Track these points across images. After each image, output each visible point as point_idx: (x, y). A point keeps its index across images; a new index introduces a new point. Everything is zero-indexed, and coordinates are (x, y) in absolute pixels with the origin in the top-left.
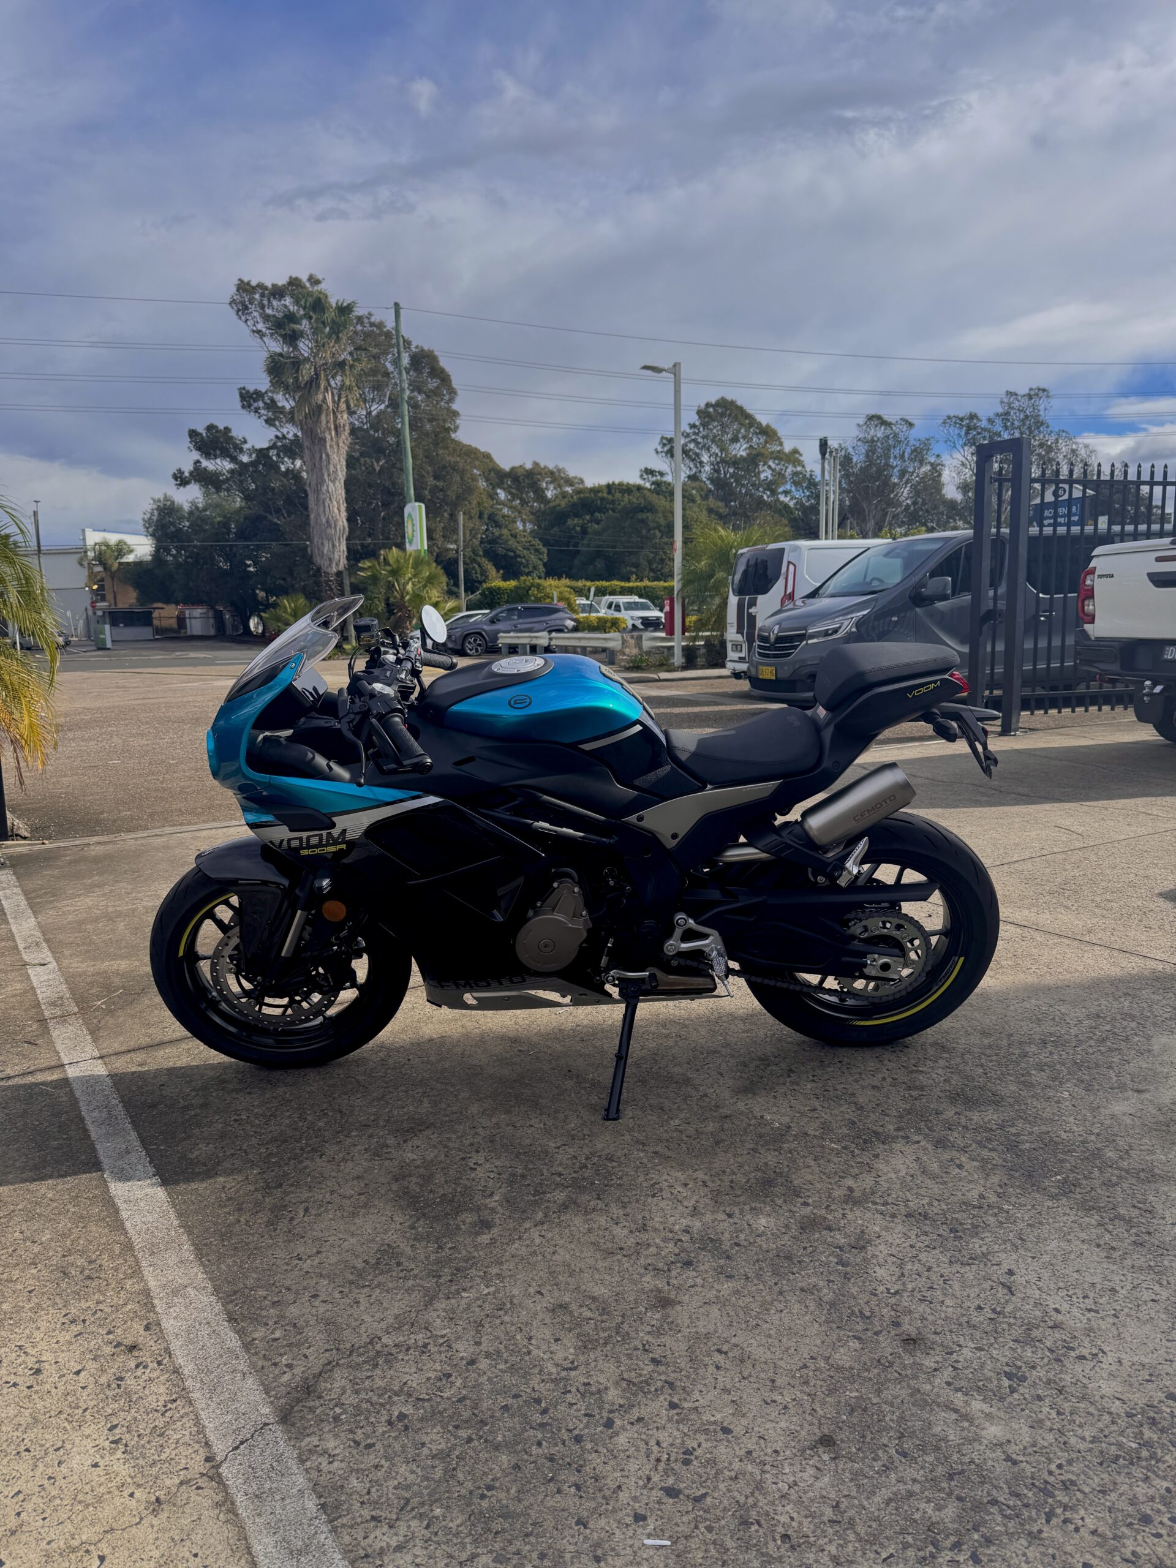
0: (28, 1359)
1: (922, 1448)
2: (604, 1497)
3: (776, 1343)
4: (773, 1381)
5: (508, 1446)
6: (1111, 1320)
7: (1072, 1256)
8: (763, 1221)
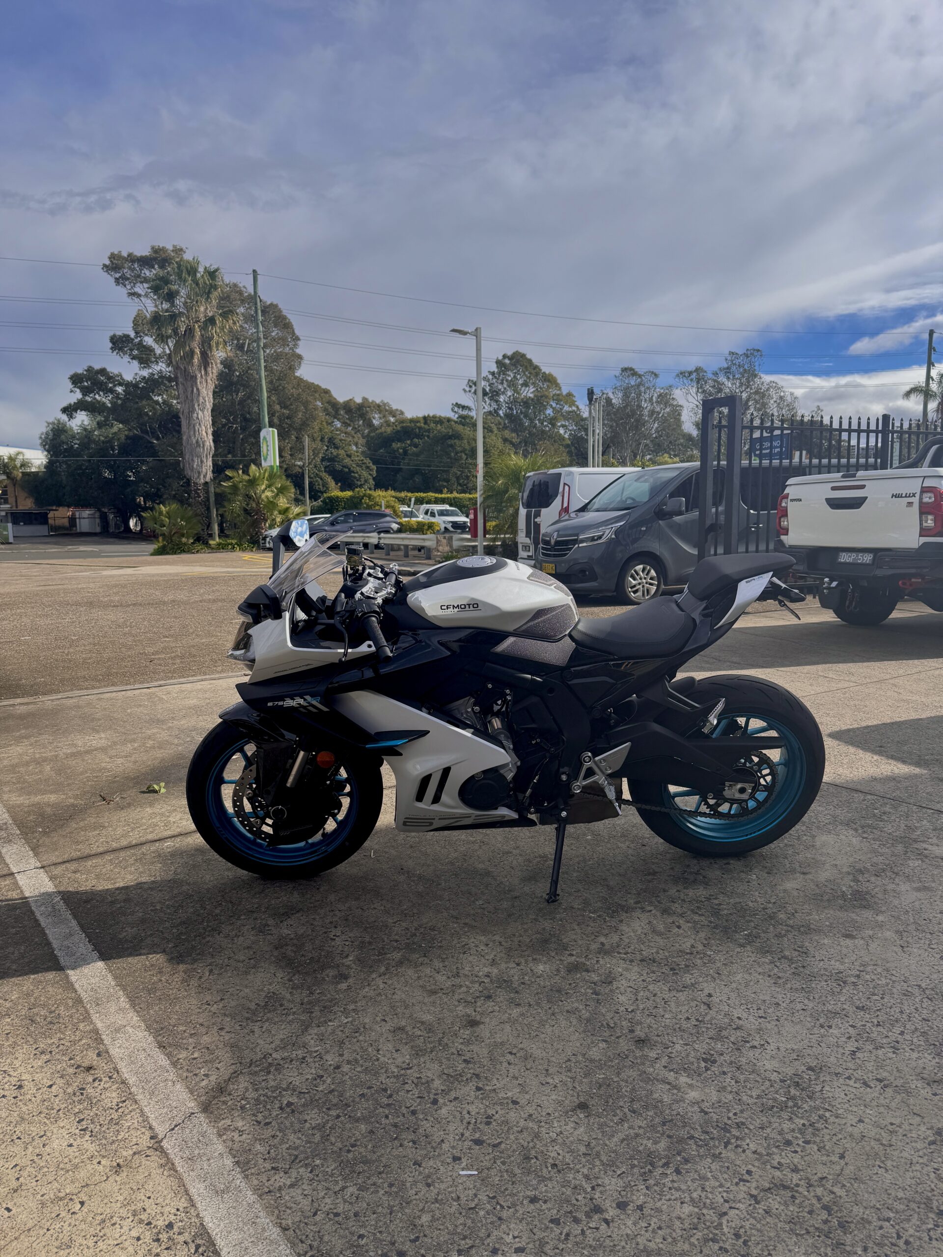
0: (11, 1079)
1: (646, 1108)
2: (432, 1147)
3: (549, 1046)
4: (547, 1070)
5: (364, 1119)
6: (774, 1023)
7: (752, 983)
8: (541, 967)
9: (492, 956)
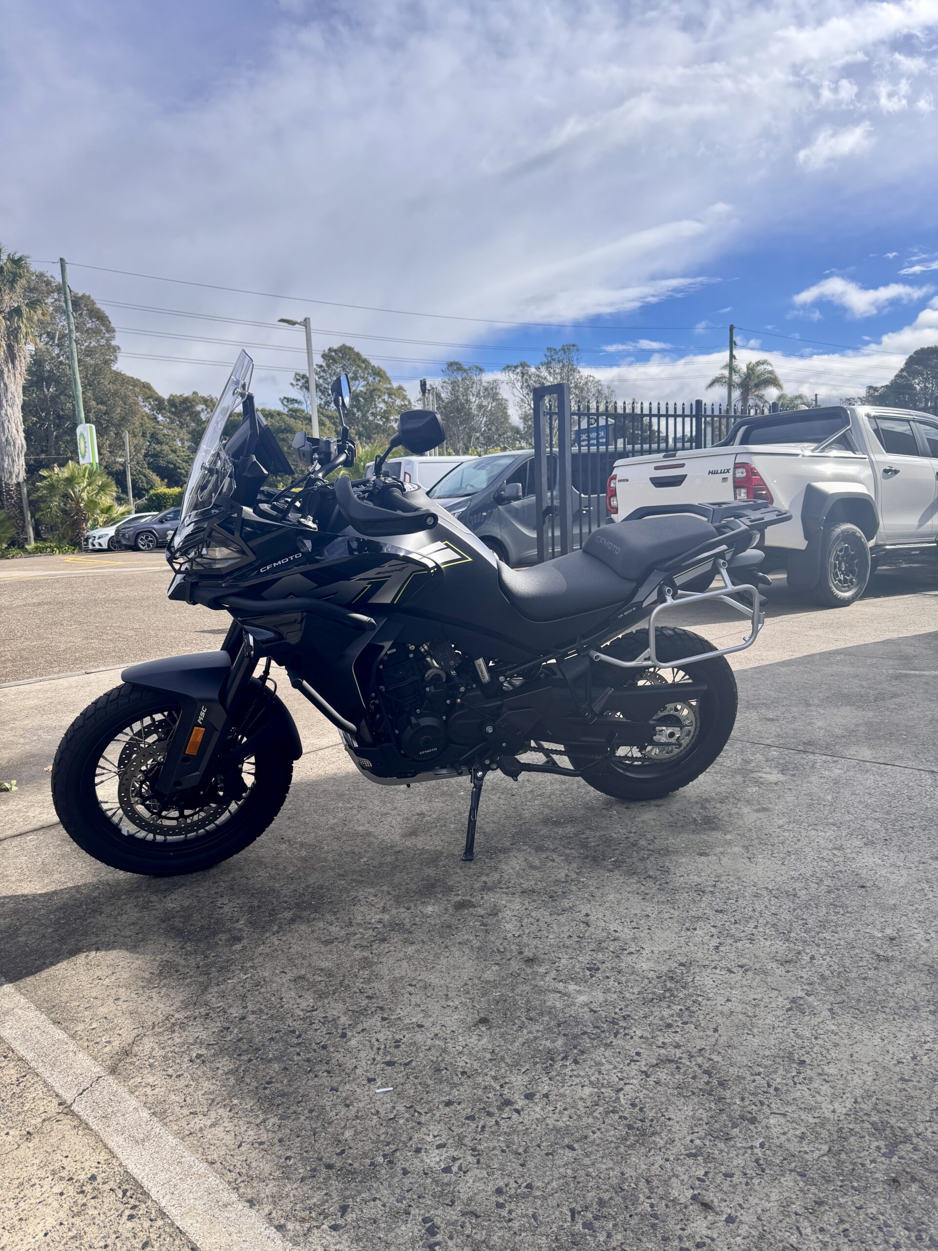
1: (541, 1014)
2: (346, 1074)
3: (446, 975)
4: (447, 995)
5: (276, 1059)
6: (647, 931)
7: (623, 901)
8: (430, 909)
9: (382, 904)
